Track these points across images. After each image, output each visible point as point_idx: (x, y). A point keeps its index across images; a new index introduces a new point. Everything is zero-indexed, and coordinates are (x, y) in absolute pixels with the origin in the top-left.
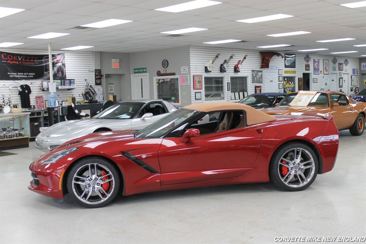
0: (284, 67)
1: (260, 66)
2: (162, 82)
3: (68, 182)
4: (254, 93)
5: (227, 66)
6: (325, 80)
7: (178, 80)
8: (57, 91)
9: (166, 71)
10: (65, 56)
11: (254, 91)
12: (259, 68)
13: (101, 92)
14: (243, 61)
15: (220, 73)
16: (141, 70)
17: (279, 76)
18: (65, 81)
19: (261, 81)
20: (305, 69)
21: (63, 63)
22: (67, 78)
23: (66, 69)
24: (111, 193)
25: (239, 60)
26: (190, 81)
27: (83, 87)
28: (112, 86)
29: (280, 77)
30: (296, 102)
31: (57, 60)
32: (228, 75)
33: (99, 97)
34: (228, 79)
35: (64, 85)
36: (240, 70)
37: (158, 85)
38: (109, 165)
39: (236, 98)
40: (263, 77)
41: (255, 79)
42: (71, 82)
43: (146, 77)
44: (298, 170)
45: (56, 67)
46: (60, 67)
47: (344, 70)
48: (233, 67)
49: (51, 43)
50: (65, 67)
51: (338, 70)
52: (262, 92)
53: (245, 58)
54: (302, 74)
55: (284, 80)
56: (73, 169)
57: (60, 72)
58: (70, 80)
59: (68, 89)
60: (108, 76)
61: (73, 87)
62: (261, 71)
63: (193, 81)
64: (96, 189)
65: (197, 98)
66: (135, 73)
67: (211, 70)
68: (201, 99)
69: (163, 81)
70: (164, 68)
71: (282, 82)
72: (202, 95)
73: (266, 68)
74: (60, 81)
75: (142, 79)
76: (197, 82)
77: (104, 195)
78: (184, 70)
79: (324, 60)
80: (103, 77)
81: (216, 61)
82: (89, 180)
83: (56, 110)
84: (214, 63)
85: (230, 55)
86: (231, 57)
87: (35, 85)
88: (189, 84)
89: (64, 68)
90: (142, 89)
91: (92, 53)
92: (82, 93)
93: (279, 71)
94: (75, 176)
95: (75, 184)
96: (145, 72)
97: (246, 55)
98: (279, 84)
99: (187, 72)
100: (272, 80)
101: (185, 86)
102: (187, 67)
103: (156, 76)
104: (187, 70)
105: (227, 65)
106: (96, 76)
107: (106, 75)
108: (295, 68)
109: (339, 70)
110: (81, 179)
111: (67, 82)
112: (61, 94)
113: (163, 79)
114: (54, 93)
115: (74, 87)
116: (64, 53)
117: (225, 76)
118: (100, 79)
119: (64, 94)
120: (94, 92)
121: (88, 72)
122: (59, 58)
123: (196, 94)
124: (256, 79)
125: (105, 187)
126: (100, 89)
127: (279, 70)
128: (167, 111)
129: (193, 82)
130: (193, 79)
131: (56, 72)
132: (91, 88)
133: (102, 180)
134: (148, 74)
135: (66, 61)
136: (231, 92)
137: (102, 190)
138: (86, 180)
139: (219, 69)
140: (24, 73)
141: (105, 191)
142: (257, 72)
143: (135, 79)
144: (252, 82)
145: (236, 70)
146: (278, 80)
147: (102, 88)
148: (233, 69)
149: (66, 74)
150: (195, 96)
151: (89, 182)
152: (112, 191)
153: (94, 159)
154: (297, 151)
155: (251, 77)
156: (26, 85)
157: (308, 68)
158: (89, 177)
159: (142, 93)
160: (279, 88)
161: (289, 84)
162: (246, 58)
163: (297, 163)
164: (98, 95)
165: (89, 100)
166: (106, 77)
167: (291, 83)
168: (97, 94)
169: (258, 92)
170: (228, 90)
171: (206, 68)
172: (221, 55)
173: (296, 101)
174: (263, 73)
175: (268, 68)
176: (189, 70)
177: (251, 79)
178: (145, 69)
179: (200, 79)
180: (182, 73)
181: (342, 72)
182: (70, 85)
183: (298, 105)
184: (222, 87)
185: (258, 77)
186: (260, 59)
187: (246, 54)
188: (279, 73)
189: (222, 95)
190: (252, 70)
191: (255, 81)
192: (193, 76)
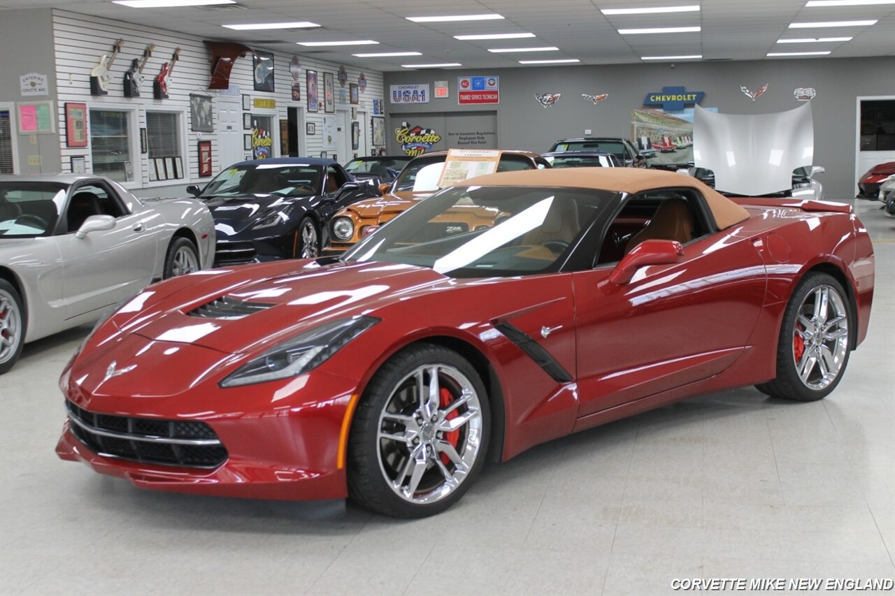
0: (252, 88)
1: (208, 83)
5: (140, 79)
6: (328, 128)
7: (8, 116)
11: (197, 154)
12: (204, 88)
14: (172, 66)
15: (125, 99)
17: (244, 114)
19: (209, 126)
20: (291, 96)
25: (163, 61)
26: (57, 121)
29: (246, 118)
32: (141, 107)
34: (141, 120)
36: (169, 91)
39: (160, 176)
40: (214, 116)
41: (197, 121)
47: (359, 103)
48: (151, 84)
51: (349, 102)
53: (175, 57)
54: (286, 110)
55: (253, 125)
62: (209, 98)
63: (66, 121)
67: (105, 90)
71: (250, 132)
72: (87, 165)
73: (218, 90)
76: (75, 124)
78: (33, 84)
79: (324, 73)
81: (115, 62)
82: (418, 422)
84: (112, 68)
85: (145, 47)
86: (147, 53)
88: (54, 131)
93: (243, 99)
97: (178, 50)
98: (245, 135)
99: (46, 93)
100: (230, 125)
102: (44, 77)
104: (44, 85)
105: (140, 76)
108: (273, 91)
109: (352, 102)
117: (133, 110)
123: (74, 159)
124: (199, 119)
127: (243, 95)
128: (124, 210)
130: (65, 114)
136: (149, 158)
139: (122, 87)
142: (200, 101)
144: (192, 130)
146: (242, 126)
148: (151, 90)
150: (71, 169)
151: (415, 431)
155: (189, 115)
157: (298, 94)
160: (245, 149)
161: (262, 137)
162: (180, 58)
167: (266, 134)
169: (206, 157)
170: (143, 152)
171: (94, 81)
172: (125, 44)
173: (450, 177)
174: (213, 105)
175: (226, 90)
176: (53, 86)
177: (190, 120)
179: (80, 114)
180: (23, 94)
181: (356, 108)
184: (126, 144)
185: (203, 114)
186: (207, 62)
187: (176, 46)
188: (243, 104)
189: (127, 169)
190: (190, 92)
191: (197, 126)
192: (63, 106)
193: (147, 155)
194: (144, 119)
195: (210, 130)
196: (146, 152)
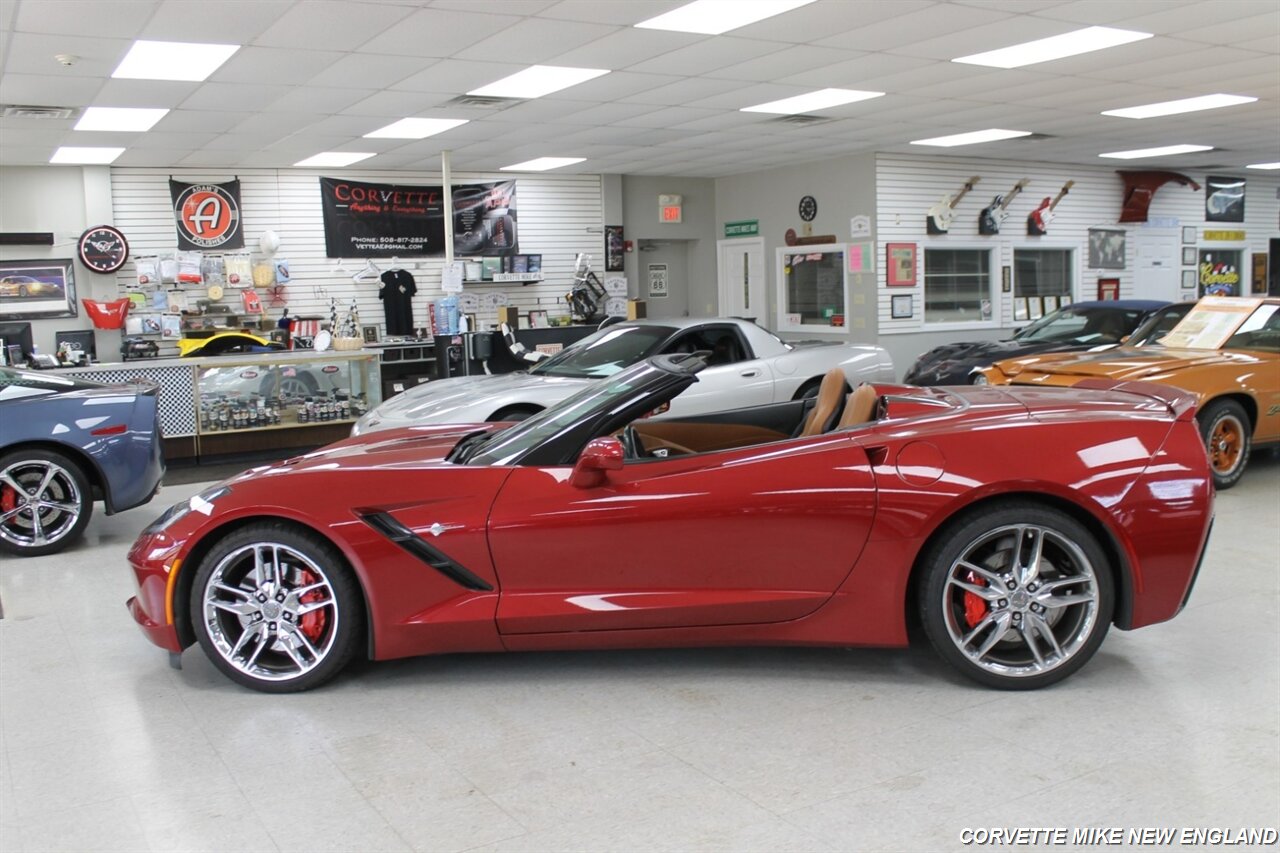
0: (1204, 218)
1: (1118, 216)
2: (799, 264)
4: (1094, 298)
5: (1002, 216)
7: (841, 257)
8: (464, 288)
9: (810, 229)
10: (517, 189)
11: (1095, 292)
12: (1114, 222)
13: (624, 291)
14: (1057, 201)
15: (980, 236)
16: (744, 229)
17: (1184, 249)
18: (516, 258)
19: (1119, 263)
21: (510, 207)
22: (521, 252)
23: (519, 226)
24: (327, 649)
25: (1045, 196)
26: (876, 261)
27: (568, 275)
28: (661, 275)
29: (1187, 252)
30: (1187, 333)
31: (493, 201)
32: (1005, 245)
33: (617, 306)
34: (1005, 257)
35: (511, 271)
36: (1047, 227)
37: (788, 272)
39: (1031, 315)
40: (1127, 251)
41: (1099, 258)
42: (531, 262)
43: (755, 246)
44: (1026, 608)
45: (489, 221)
46: (502, 219)
48: (1025, 220)
49: (451, 151)
50: (515, 220)
52: (1122, 298)
53: (1065, 191)
54: (1268, 242)
55: (1203, 260)
57: (502, 234)
58: (528, 256)
59: (526, 284)
60: (647, 245)
61: (535, 276)
62: (1122, 233)
63: (887, 261)
64: (279, 632)
65: (898, 312)
66: (729, 235)
67: (945, 229)
68: (911, 317)
69: (801, 259)
70: (806, 220)
71: (1196, 268)
72: (915, 304)
74: (498, 259)
75: (746, 254)
76: (899, 263)
77: (305, 655)
78: (860, 226)
80: (629, 249)
81: (964, 199)
82: (257, 598)
83: (455, 345)
84: (958, 205)
85: (1016, 182)
86: (1019, 188)
87: (424, 270)
88: (873, 270)
89: (513, 223)
90: (746, 283)
91: (598, 178)
92: (566, 294)
93: (1183, 232)
94: (214, 582)
95: (214, 609)
96: (755, 233)
97: (1071, 183)
98: (1183, 271)
99: (869, 234)
100: (1156, 261)
101: (863, 274)
102: (868, 219)
103: (782, 246)
104: (867, 226)
105: (1001, 213)
106: (608, 244)
107: (640, 241)
108: (1242, 221)
111: (520, 262)
112: (504, 295)
113: (802, 255)
114: (457, 294)
115: (539, 276)
116: (515, 180)
117: (995, 247)
118: (621, 253)
119: (511, 296)
120: (602, 292)
121: (585, 232)
122: (500, 193)
123: (896, 300)
124: (1101, 255)
125: (308, 625)
126: (620, 284)
127: (1184, 227)
128: (748, 355)
129: (884, 265)
130: (887, 254)
131: (490, 235)
132: (593, 281)
133: (300, 600)
134: (760, 239)
135: (518, 201)
136: (1016, 296)
138: (250, 600)
139: (977, 225)
140: (396, 238)
141: (310, 640)
142: (1107, 236)
143: (729, 253)
144: (1089, 267)
145: (1034, 226)
146: (1180, 261)
147: (625, 280)
148: (1024, 226)
149: (520, 239)
150: (892, 308)
151: (257, 606)
152: (331, 642)
154: (1026, 535)
155: (1087, 251)
156: (402, 273)
159: (747, 294)
160: (1182, 287)
161: (1219, 273)
162: (1070, 191)
163: (1024, 582)
164: (613, 299)
165: (586, 314)
166: (641, 249)
167: (1228, 269)
168: (610, 298)
169: (1108, 295)
170: (1004, 291)
171: (930, 221)
172: (983, 181)
173: (1184, 330)
174: (1127, 240)
175: (1145, 223)
176: (874, 227)
177: (1087, 257)
178: (755, 223)
179: (908, 254)
180: (854, 236)
182: (528, 271)
183: (1190, 346)
184: (986, 282)
185: (1108, 250)
186: (1121, 193)
187: (1068, 179)
188: (1183, 237)
189: (984, 307)
190: (1089, 227)
191: (1098, 262)
192: (885, 246)
193: (1012, 294)
194: (1011, 257)
195: (1121, 267)
196: (1009, 291)
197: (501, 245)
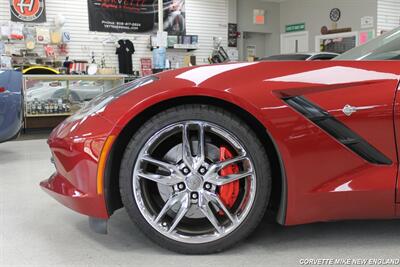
2: (328, 44)
3: (123, 173)
7: (355, 39)
9: (336, 26)
13: (236, 57)
16: (297, 28)
18: (184, 37)
22: (187, 34)
24: (244, 215)
27: (209, 48)
35: (182, 44)
38: (244, 129)
42: (192, 39)
43: (303, 37)
56: (138, 137)
58: (191, 36)
60: (247, 35)
61: (195, 47)
64: (200, 200)
66: (287, 31)
69: (330, 42)
70: (333, 21)
74: (176, 37)
75: (297, 41)
77: (222, 219)
78: (367, 22)
80: (239, 36)
82: (182, 171)
87: (140, 41)
92: (208, 57)
94: (143, 156)
95: (142, 180)
96: (303, 29)
99: (372, 26)
102: (372, 18)
103: (319, 35)
104: (372, 22)
106: (230, 32)
107: (244, 33)
110: (160, 168)
111: (187, 39)
113: (330, 39)
115: (197, 47)
118: (236, 37)
121: (218, 26)
125: (227, 195)
126: (235, 54)
132: (222, 51)
133: (219, 173)
134: (306, 32)
137: (218, 205)
138: (174, 172)
140: (124, 23)
141: (227, 206)
143: (287, 41)
147: (237, 51)
151: (181, 178)
152: (248, 208)
153: (198, 110)
158: (181, 162)
166: (244, 36)
176: (375, 22)
178: (303, 24)
180: (363, 27)
182: (191, 44)
197: (177, 29)
